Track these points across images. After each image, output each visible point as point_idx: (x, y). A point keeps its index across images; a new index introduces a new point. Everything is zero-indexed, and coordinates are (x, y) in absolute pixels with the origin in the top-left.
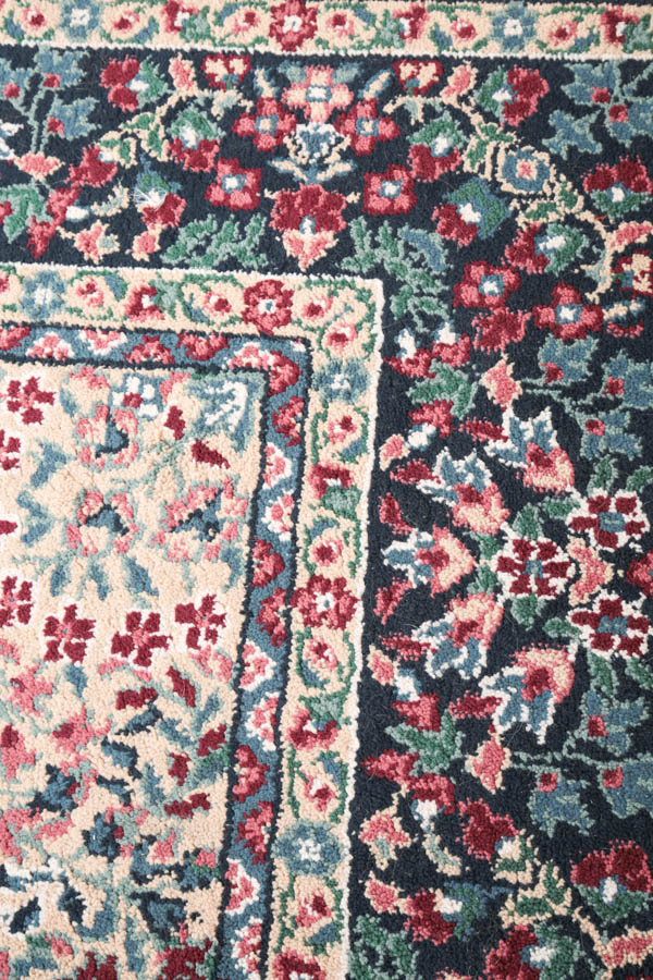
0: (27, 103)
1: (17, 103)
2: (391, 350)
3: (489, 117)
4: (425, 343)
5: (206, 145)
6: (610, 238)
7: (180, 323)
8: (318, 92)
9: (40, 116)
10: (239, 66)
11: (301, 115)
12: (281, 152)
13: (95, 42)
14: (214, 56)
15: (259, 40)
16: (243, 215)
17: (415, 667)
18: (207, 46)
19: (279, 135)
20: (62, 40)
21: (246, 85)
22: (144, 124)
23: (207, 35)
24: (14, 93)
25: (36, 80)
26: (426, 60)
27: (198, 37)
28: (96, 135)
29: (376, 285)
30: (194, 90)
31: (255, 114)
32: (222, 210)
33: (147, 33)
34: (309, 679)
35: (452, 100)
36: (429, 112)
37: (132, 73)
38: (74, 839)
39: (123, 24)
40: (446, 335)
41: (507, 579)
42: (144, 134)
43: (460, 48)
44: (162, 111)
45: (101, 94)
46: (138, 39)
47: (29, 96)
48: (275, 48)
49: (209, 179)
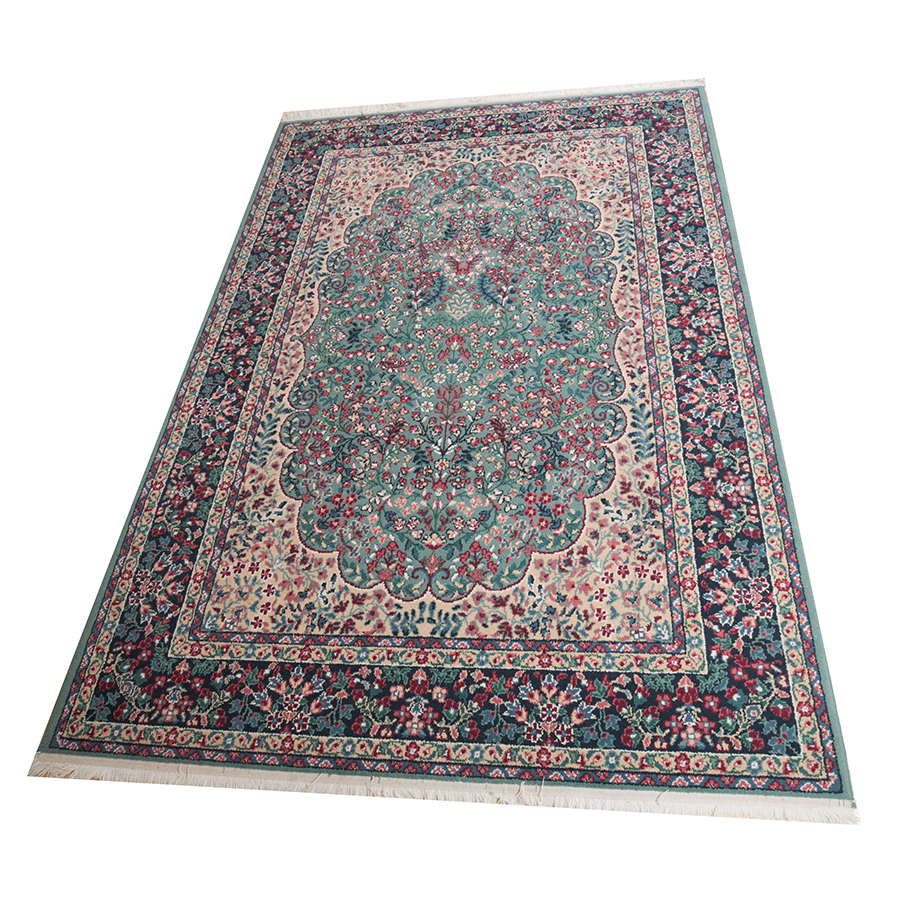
0: (248, 711)
1: (251, 712)
2: (170, 638)
3: (130, 704)
4: (162, 640)
5: (202, 697)
6: (114, 668)
7: (217, 644)
8: (170, 714)
9: (245, 707)
10: (189, 723)
11: (176, 706)
12: (183, 694)
13: (226, 732)
14: (195, 727)
15: (182, 732)
16: (197, 675)
17: (184, 565)
18: (196, 730)
19: (183, 700)
20: (236, 733)
21: (188, 717)
22: (217, 704)
23: (196, 733)
24: (251, 715)
25: (244, 720)
26: (141, 724)
27: (198, 733)
28: (230, 701)
29: (169, 655)
30: (202, 715)
31: (187, 707)
32: (202, 677)
33: (212, 735)
34: (206, 562)
35: (138, 710)
36: (144, 707)
37: (218, 721)
38: (258, 529)
39: (217, 738)
40: (157, 641)
41: (161, 585)
42: (218, 701)
43: (131, 727)
44: (211, 708)
45: (227, 714)
46: (215, 733)
47: (246, 715)
48: (179, 729)
49: (203, 686)
